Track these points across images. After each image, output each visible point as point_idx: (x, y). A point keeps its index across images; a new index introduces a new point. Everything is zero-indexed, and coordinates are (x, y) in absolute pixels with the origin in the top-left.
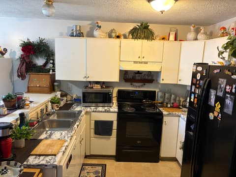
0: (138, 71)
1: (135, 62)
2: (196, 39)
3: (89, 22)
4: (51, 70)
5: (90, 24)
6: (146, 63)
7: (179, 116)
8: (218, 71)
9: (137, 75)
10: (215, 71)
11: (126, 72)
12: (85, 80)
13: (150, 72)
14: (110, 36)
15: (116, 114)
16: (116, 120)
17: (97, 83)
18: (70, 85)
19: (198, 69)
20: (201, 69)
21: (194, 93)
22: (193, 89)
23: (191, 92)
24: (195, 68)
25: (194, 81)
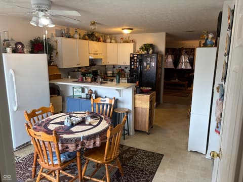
1: (94, 54)
8: (146, 55)
19: (135, 55)
20: (136, 55)
21: (134, 65)
22: (132, 63)
23: (131, 65)
24: (132, 55)
25: (133, 60)
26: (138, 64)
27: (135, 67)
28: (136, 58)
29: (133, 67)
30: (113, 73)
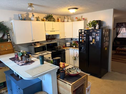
0: (49, 35)
1: (51, 31)
2: (68, 21)
3: (26, 13)
4: (9, 40)
5: (26, 14)
6: (54, 31)
7: (69, 49)
8: (92, 31)
9: (49, 37)
10: (91, 31)
11: (49, 36)
12: (32, 42)
13: (53, 35)
14: (37, 20)
15: (51, 54)
16: (51, 56)
17: (38, 42)
18: (19, 46)
19: (82, 31)
20: (84, 31)
21: (82, 39)
22: (81, 37)
23: (79, 39)
24: (80, 31)
25: (81, 35)
26: (85, 38)
27: (83, 41)
28: (83, 33)
29: (81, 40)
30: (71, 44)
